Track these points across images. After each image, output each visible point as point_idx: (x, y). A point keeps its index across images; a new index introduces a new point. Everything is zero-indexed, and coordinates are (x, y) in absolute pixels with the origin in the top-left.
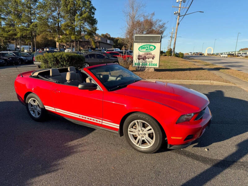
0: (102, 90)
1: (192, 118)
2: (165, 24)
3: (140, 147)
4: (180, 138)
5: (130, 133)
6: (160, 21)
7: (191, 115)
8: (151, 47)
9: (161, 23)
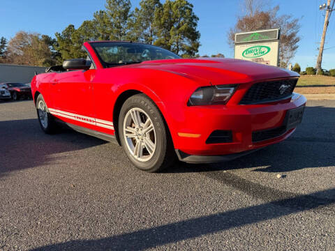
0: (96, 68)
1: (231, 97)
2: (297, 20)
3: (139, 159)
4: (197, 136)
5: (127, 135)
6: (289, 17)
7: (227, 92)
8: (263, 49)
9: (290, 21)
